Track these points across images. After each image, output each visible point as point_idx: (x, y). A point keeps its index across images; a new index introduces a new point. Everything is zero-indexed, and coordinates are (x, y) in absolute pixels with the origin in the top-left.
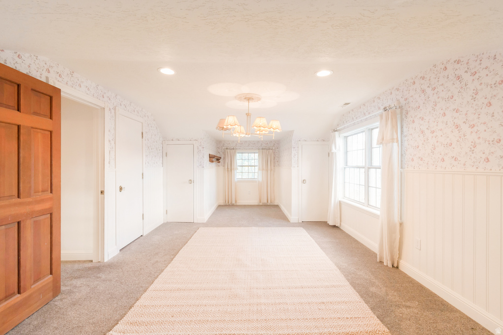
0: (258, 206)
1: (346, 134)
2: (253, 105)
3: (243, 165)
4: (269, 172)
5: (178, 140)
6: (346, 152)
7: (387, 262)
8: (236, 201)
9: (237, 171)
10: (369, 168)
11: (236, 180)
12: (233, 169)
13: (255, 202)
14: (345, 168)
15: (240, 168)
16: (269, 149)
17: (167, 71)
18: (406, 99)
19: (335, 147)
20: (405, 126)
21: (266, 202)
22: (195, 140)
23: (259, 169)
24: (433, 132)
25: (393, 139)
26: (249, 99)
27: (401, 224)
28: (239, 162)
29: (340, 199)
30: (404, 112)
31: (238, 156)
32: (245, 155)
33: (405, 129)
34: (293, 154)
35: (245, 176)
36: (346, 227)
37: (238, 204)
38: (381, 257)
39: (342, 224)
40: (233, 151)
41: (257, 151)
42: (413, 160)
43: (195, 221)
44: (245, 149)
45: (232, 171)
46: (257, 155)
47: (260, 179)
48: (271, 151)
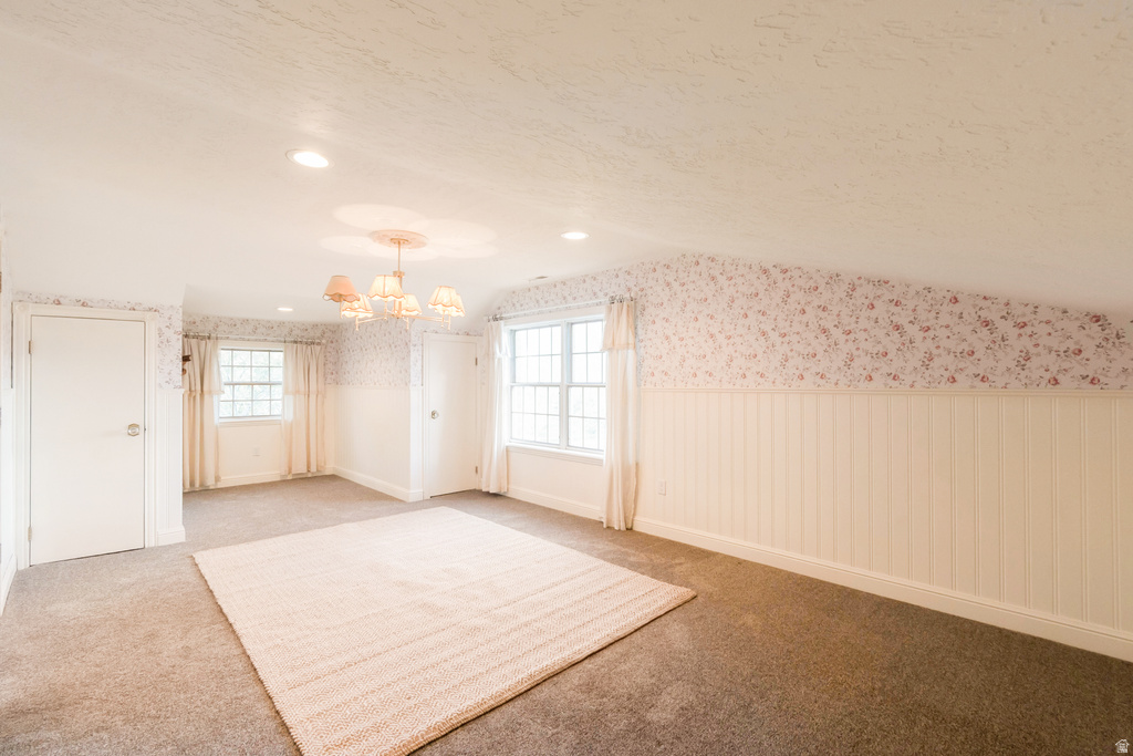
0: (284, 482)
1: (514, 327)
2: (409, 255)
3: (235, 380)
4: (313, 397)
5: (83, 305)
6: (514, 359)
7: (618, 524)
8: (217, 479)
9: (223, 397)
10: (569, 386)
11: (217, 421)
12: (210, 392)
13: (272, 474)
14: (512, 387)
15: (228, 389)
16: (313, 343)
17: (311, 159)
18: (642, 290)
19: (500, 348)
20: (640, 326)
21: (305, 471)
22: (150, 309)
23: (286, 392)
24: (682, 339)
25: (628, 344)
26: (399, 241)
27: (637, 464)
28: (225, 375)
29: (508, 444)
30: (639, 307)
31: (224, 356)
32: (242, 357)
33: (640, 331)
34: (412, 359)
35: (244, 410)
36: (519, 491)
37: (220, 485)
38: (609, 521)
39: (512, 487)
40: (210, 343)
41: (281, 347)
42: (653, 374)
43: (150, 543)
44: (244, 340)
45: (206, 397)
46: (278, 357)
47: (289, 416)
48: (318, 348)
